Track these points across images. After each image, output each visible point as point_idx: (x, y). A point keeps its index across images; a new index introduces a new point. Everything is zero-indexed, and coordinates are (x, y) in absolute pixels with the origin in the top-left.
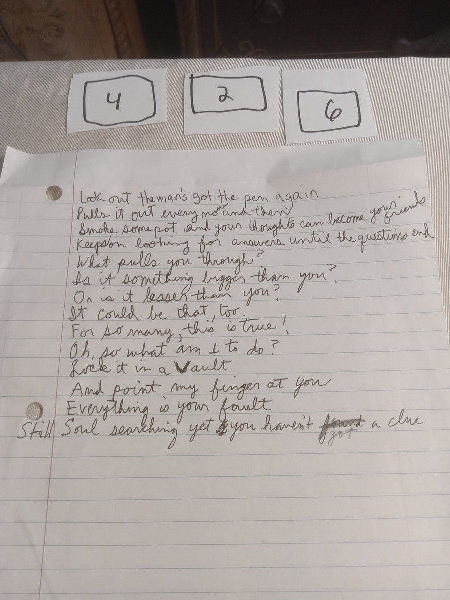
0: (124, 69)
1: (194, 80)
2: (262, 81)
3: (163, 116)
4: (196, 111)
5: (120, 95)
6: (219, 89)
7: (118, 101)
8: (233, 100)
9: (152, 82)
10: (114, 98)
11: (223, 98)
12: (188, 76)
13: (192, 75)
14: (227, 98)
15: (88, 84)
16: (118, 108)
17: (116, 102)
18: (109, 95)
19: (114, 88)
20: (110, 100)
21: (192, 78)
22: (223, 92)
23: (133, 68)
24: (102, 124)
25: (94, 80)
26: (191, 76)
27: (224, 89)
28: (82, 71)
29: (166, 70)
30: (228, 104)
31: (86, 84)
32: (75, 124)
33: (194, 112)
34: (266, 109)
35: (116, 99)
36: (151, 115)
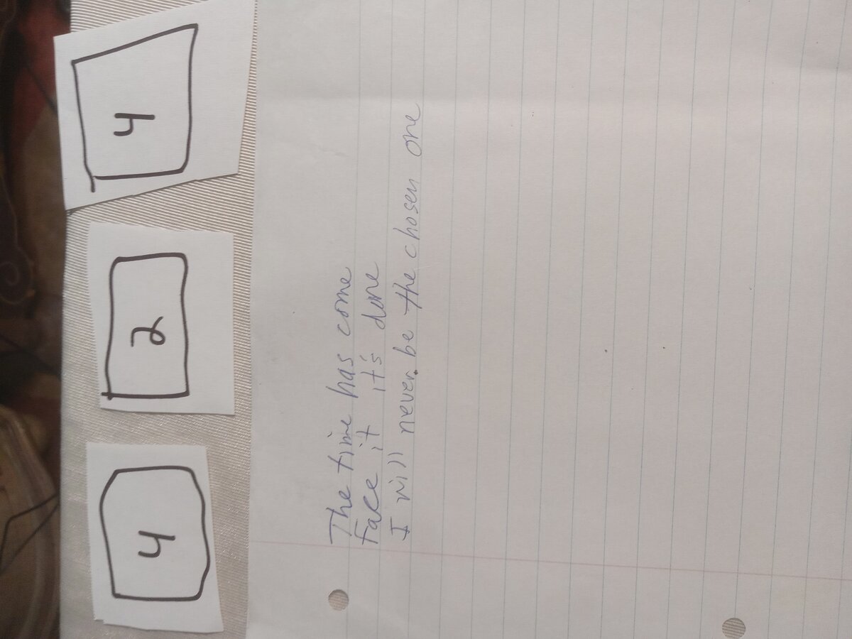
1: (114, 391)
2: (119, 260)
3: (195, 455)
4: (183, 390)
5: (142, 533)
6: (135, 343)
7: (157, 537)
8: (161, 318)
9: (116, 472)
10: (150, 545)
11: (157, 338)
12: (104, 402)
13: (103, 394)
14: (157, 328)
15: (117, 591)
16: (172, 538)
17: (158, 542)
18: (141, 554)
19: (126, 544)
20: (155, 551)
21: (110, 395)
22: (143, 337)
23: (84, 507)
24: (205, 567)
25: (109, 581)
26: (105, 398)
27: (136, 334)
28: (89, 605)
29: (90, 446)
30: (171, 328)
31: (117, 596)
33: (186, 394)
34: (182, 256)
35: (152, 540)
36: (188, 475)
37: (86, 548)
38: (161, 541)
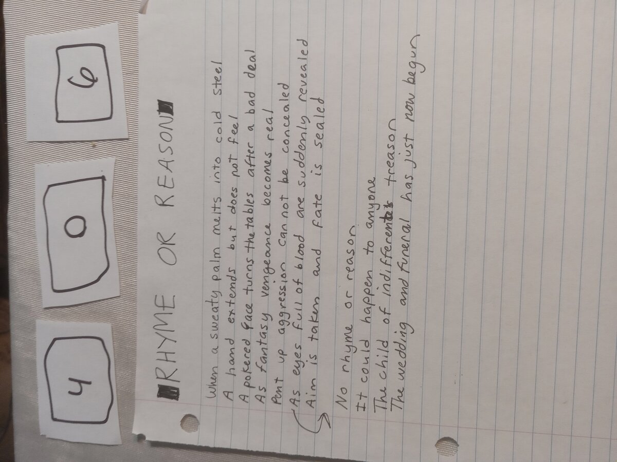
0: (33, 372)
3: (103, 329)
5: (71, 379)
7: (80, 382)
9: (55, 340)
10: (75, 387)
15: (55, 416)
16: (89, 383)
17: (81, 385)
18: (70, 393)
19: (61, 386)
20: (78, 391)
23: (34, 362)
24: (110, 403)
25: (50, 410)
28: (36, 424)
29: (37, 321)
31: (55, 420)
32: (109, 434)
35: (77, 384)
36: (100, 342)
37: (35, 388)
38: (83, 385)
